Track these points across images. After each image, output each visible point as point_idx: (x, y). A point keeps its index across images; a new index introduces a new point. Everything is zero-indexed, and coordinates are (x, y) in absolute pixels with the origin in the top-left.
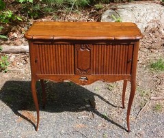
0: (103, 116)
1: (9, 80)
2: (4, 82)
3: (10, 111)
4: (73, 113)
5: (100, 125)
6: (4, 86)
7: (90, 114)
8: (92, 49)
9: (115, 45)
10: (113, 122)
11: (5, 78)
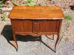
0: (45, 44)
1: (6, 25)
2: (4, 26)
3: (6, 41)
4: (32, 42)
5: (43, 49)
6: (4, 28)
7: (39, 42)
8: (40, 23)
9: (51, 21)
10: (49, 47)
11: (4, 24)
